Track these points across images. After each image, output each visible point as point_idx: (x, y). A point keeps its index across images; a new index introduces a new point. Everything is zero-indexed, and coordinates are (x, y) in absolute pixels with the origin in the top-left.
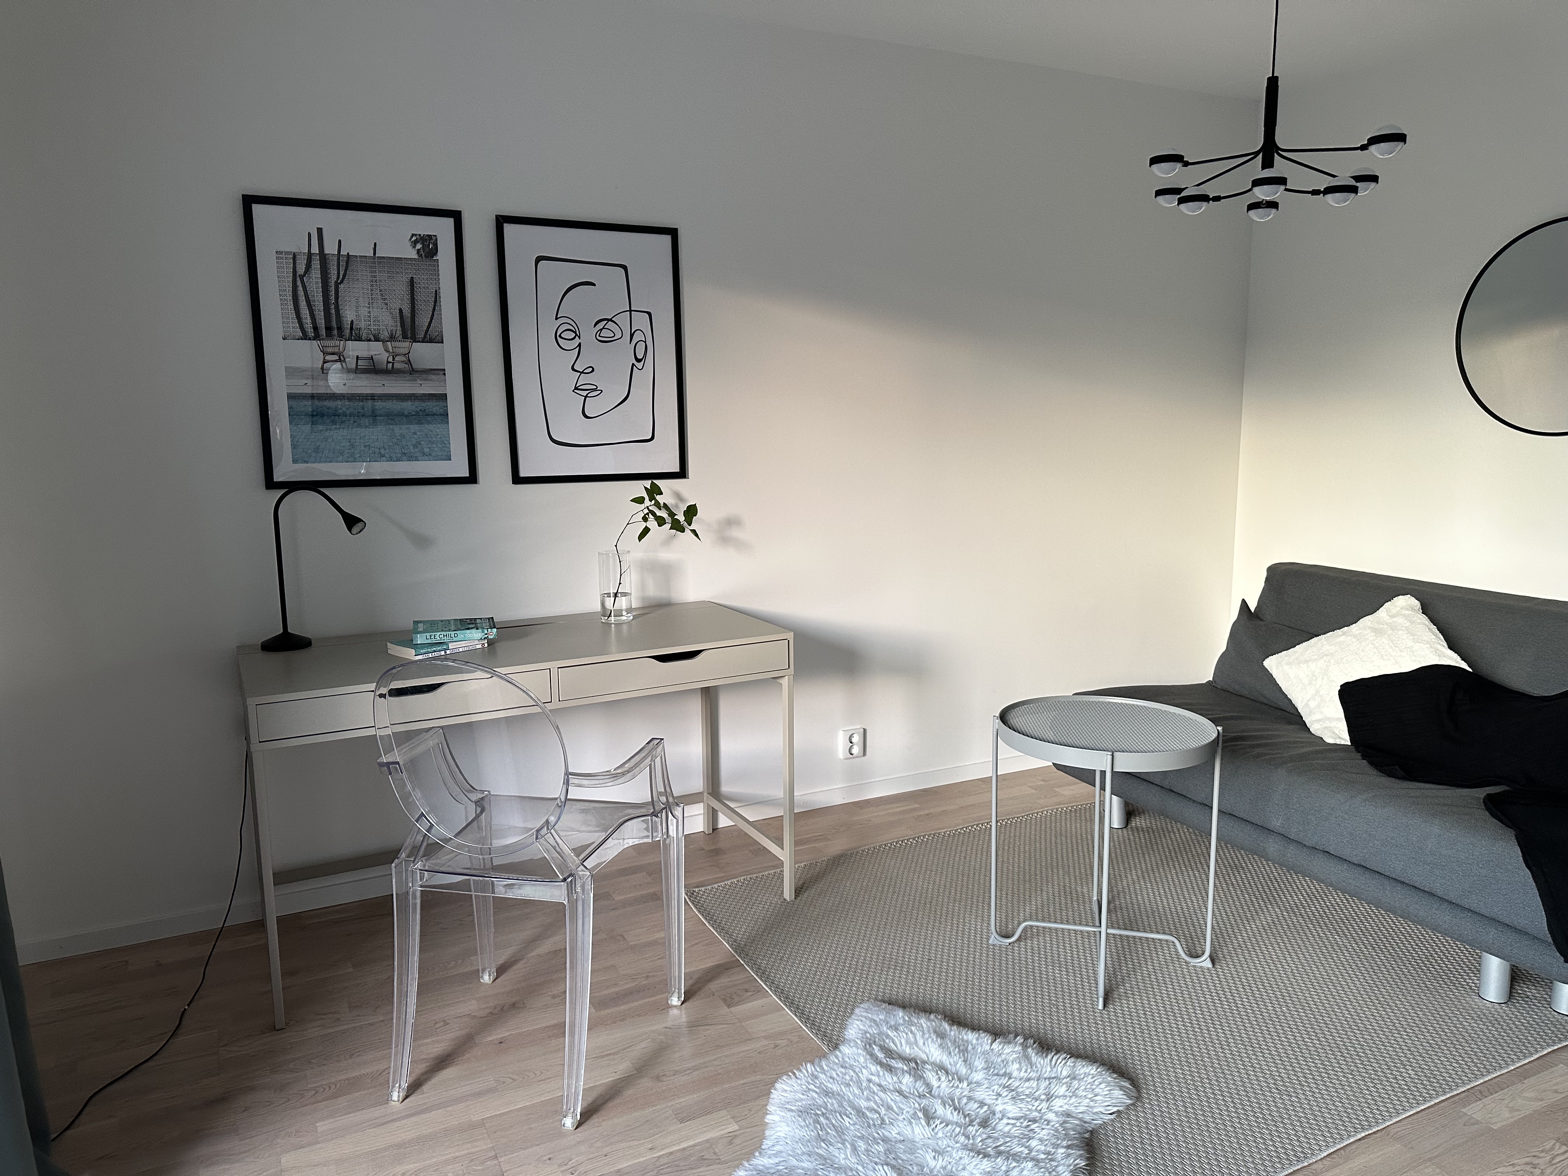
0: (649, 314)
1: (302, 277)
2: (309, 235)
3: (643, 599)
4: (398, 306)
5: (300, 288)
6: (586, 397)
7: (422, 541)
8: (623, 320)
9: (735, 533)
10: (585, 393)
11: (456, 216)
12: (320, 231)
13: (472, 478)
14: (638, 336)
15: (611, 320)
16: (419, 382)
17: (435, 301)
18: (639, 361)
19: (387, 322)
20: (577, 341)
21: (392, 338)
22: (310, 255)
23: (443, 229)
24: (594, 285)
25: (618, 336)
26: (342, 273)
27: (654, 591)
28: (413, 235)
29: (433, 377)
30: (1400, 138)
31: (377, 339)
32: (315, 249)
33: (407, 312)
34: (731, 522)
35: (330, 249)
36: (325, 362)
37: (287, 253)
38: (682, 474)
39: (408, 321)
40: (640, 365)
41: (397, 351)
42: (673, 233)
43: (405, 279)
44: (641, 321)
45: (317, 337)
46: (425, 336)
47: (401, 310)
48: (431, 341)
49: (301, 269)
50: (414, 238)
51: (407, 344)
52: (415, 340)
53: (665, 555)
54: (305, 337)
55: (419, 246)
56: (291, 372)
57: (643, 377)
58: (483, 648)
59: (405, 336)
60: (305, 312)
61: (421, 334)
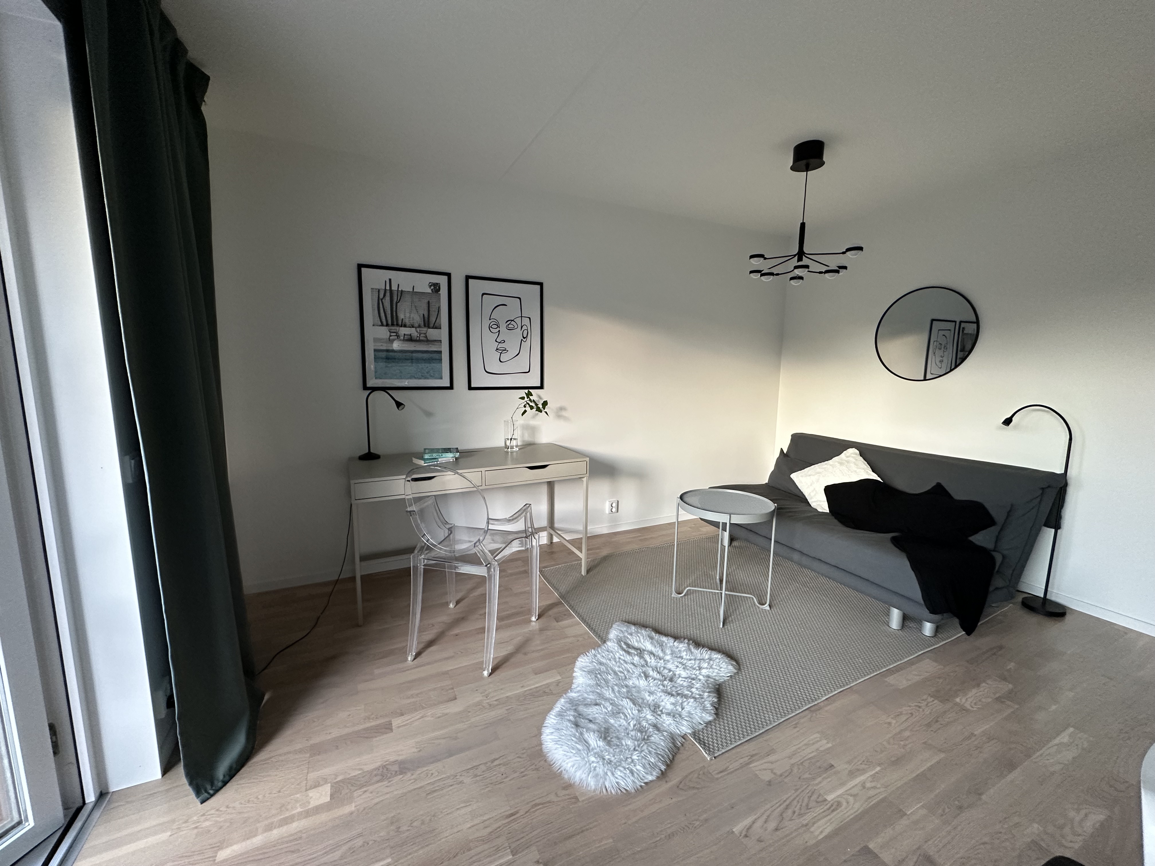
0: (530, 318)
1: (382, 299)
2: (386, 282)
3: (523, 441)
4: (422, 313)
5: (381, 305)
6: (501, 353)
7: (429, 414)
8: (518, 321)
9: (564, 413)
10: (501, 351)
11: (449, 275)
12: (390, 280)
13: (451, 387)
14: (524, 328)
15: (513, 320)
16: (430, 345)
17: (438, 311)
18: (524, 338)
19: (417, 319)
20: (498, 329)
21: (419, 326)
22: (385, 290)
23: (443, 280)
24: (506, 305)
25: (516, 327)
26: (399, 298)
27: (527, 438)
28: (430, 283)
29: (436, 343)
30: (860, 249)
31: (413, 327)
32: (388, 288)
33: (426, 316)
34: (562, 409)
35: (394, 288)
36: (390, 336)
37: (376, 289)
38: (541, 387)
39: (426, 319)
40: (525, 340)
41: (422, 332)
42: (541, 284)
43: (426, 301)
44: (526, 321)
45: (387, 325)
46: (434, 326)
47: (423, 315)
48: (436, 328)
49: (381, 296)
51: (425, 329)
52: (429, 327)
53: (533, 422)
54: (382, 325)
55: (432, 287)
56: (376, 340)
57: (526, 345)
58: (453, 461)
59: (425, 326)
60: (382, 314)
61: (432, 325)
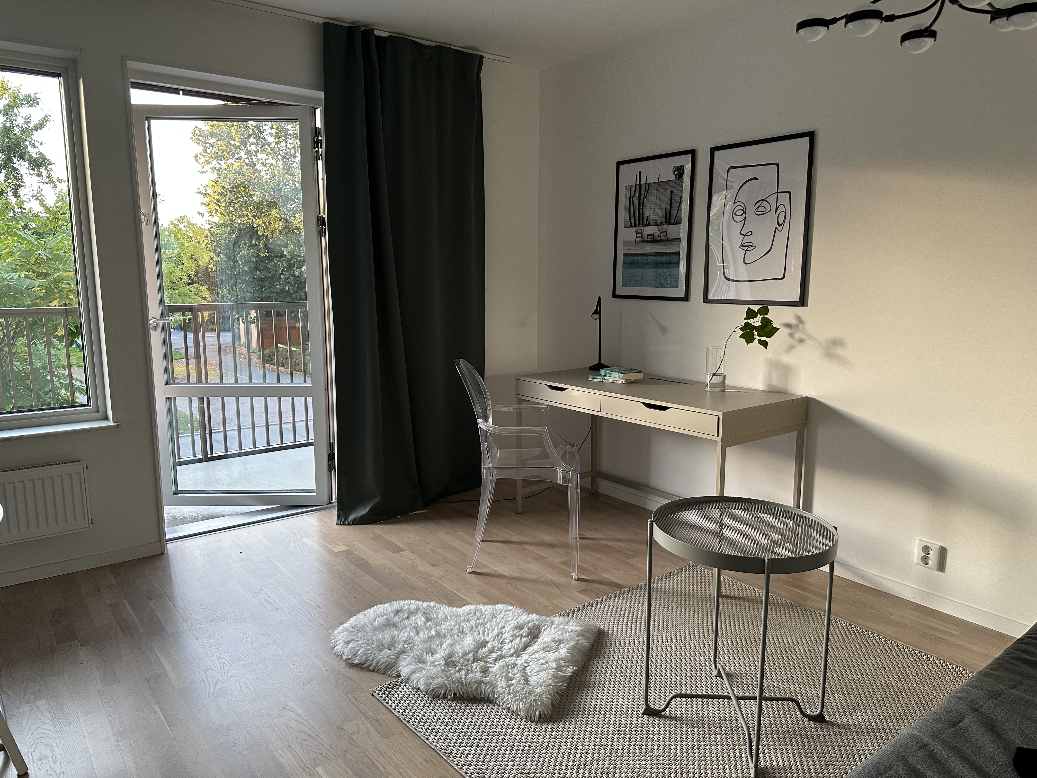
0: (790, 193)
1: (633, 197)
2: (637, 175)
3: (770, 386)
4: (664, 207)
5: (632, 203)
6: (746, 250)
7: (664, 330)
8: (772, 200)
9: (839, 351)
10: (745, 248)
11: (693, 153)
12: (640, 173)
14: (781, 209)
15: (765, 200)
16: (669, 246)
17: (680, 202)
18: (780, 225)
19: (660, 215)
20: (744, 215)
21: (661, 224)
22: (636, 185)
23: (687, 161)
24: (757, 179)
25: (768, 210)
26: (646, 192)
27: (776, 382)
28: (674, 167)
29: (675, 243)
31: (656, 225)
32: (638, 183)
33: (668, 210)
34: (837, 342)
35: (643, 182)
36: (637, 237)
37: (629, 186)
38: (802, 304)
39: (668, 214)
40: (780, 228)
41: (663, 230)
42: (811, 134)
43: (669, 191)
44: (784, 198)
45: (635, 226)
46: (674, 221)
47: (666, 208)
48: (677, 223)
49: (632, 194)
50: (674, 169)
51: (666, 226)
52: (670, 224)
54: (631, 226)
55: (676, 173)
56: (626, 243)
57: (781, 236)
59: (666, 222)
60: (632, 214)
61: (672, 221)
